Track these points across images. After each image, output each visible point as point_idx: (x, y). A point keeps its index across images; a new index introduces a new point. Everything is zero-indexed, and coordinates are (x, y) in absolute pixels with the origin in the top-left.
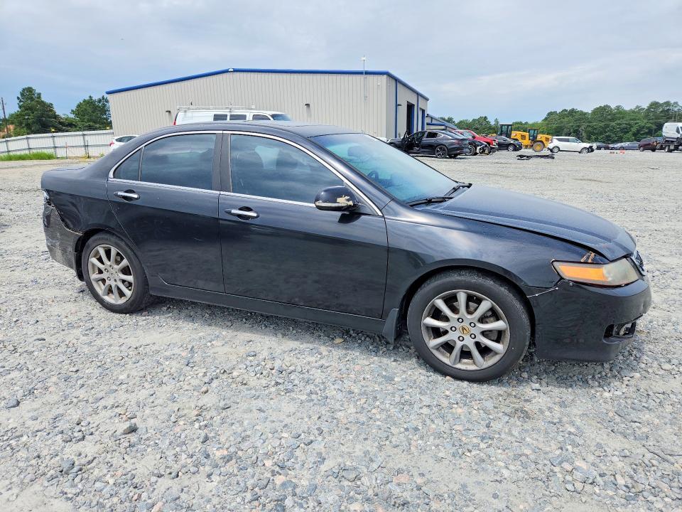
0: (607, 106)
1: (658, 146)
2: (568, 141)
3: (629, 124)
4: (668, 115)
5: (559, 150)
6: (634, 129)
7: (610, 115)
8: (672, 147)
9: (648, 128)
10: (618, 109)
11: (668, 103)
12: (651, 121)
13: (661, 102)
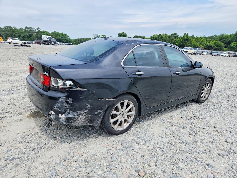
0: (9, 27)
1: (42, 43)
2: (16, 39)
3: (20, 34)
4: (32, 32)
5: (13, 43)
6: (22, 36)
7: (12, 30)
8: (47, 43)
9: (27, 36)
10: (14, 28)
11: (31, 28)
12: (27, 33)
13: (29, 27)
